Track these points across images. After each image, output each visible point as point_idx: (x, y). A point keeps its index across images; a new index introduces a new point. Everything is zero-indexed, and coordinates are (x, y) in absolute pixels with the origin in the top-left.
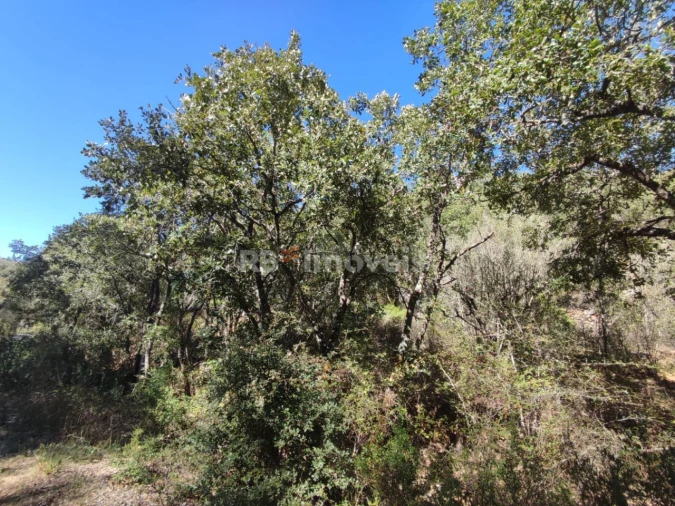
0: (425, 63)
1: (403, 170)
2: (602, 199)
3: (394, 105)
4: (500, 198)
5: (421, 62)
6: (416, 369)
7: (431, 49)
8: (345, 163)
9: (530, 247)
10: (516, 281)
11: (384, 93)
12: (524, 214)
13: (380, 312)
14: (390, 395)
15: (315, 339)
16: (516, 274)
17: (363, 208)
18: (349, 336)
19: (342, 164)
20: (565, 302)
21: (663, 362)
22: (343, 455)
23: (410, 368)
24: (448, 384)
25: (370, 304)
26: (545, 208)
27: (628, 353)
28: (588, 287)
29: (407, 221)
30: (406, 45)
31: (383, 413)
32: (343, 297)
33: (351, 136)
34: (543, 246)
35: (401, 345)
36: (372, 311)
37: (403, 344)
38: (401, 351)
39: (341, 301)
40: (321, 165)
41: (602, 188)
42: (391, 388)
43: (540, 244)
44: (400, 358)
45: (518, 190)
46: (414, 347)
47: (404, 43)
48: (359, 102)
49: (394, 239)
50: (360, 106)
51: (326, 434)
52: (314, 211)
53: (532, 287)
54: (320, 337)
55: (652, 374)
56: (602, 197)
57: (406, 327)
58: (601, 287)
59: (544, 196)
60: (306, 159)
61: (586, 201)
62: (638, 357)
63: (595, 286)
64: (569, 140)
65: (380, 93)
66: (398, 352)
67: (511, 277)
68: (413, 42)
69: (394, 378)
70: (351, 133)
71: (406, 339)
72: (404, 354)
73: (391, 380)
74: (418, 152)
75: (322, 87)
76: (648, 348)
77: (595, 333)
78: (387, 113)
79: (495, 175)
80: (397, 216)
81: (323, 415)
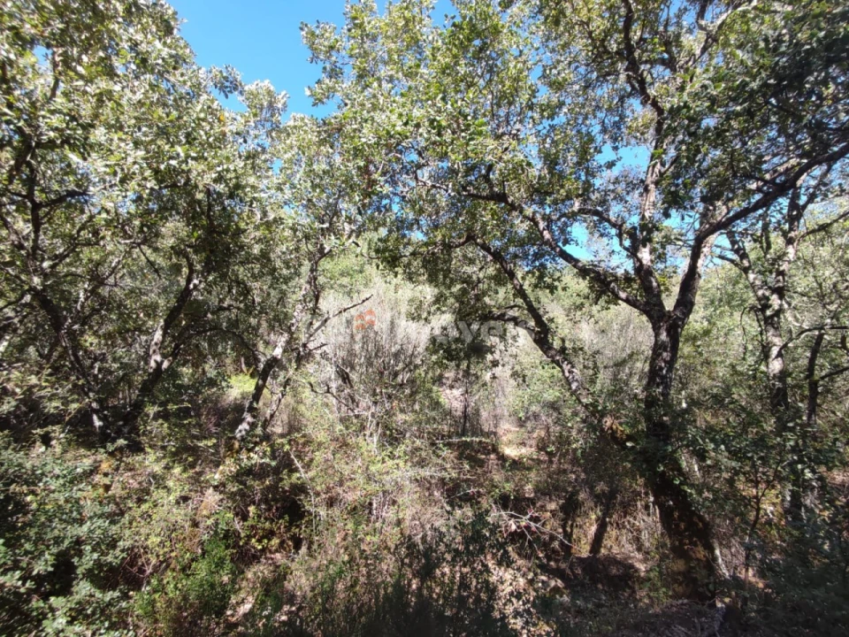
0: (325, 68)
1: (273, 191)
2: (479, 281)
3: (280, 106)
4: (390, 258)
5: (321, 65)
6: (256, 458)
7: (333, 53)
8: (182, 155)
9: (413, 319)
10: (396, 355)
11: (266, 82)
12: (413, 282)
13: (224, 384)
14: (212, 497)
15: (92, 422)
16: (398, 347)
17: (211, 230)
18: (157, 416)
19: (178, 155)
20: (439, 380)
21: (504, 439)
22: (107, 599)
23: (249, 458)
24: (298, 475)
25: (211, 373)
26: (432, 279)
27: (482, 431)
28: (458, 366)
29: (278, 264)
30: (303, 33)
31: (195, 524)
32: (158, 358)
33: (204, 120)
34: (426, 319)
35: (240, 427)
36: (212, 383)
37: (244, 426)
38: (238, 435)
39: (153, 364)
40: (137, 144)
41: (481, 269)
42: (216, 488)
43: (423, 317)
44: (237, 445)
45: (408, 254)
46: (259, 431)
47: (302, 29)
48: (226, 79)
49: (257, 285)
50: (228, 85)
51: (79, 571)
52: (108, 212)
53: (410, 363)
54: (100, 419)
55: (495, 450)
56: (478, 278)
57: (251, 403)
58: (468, 367)
59: (435, 266)
60: (109, 127)
61: (467, 280)
62: (488, 435)
63: (464, 365)
64: (460, 215)
65: (262, 81)
66: (235, 438)
67: (393, 350)
68: (313, 34)
69: (222, 473)
70: (202, 115)
71: (249, 419)
72: (243, 439)
73: (217, 476)
74: (298, 176)
75: (167, 29)
76: (496, 426)
77: (459, 413)
78: (266, 110)
79: (390, 231)
80: (265, 255)
81: (78, 542)
